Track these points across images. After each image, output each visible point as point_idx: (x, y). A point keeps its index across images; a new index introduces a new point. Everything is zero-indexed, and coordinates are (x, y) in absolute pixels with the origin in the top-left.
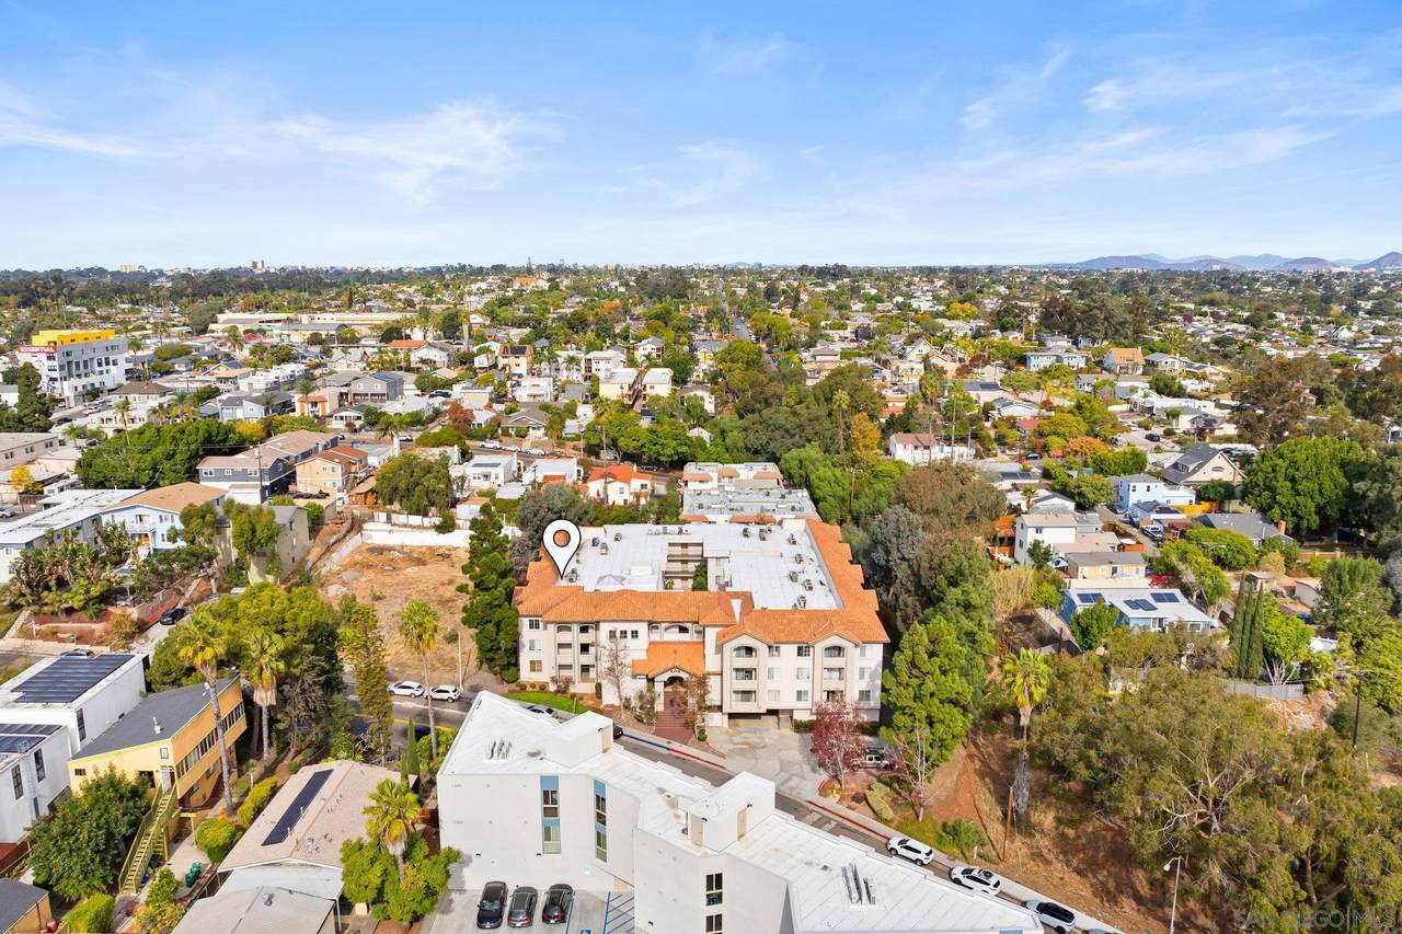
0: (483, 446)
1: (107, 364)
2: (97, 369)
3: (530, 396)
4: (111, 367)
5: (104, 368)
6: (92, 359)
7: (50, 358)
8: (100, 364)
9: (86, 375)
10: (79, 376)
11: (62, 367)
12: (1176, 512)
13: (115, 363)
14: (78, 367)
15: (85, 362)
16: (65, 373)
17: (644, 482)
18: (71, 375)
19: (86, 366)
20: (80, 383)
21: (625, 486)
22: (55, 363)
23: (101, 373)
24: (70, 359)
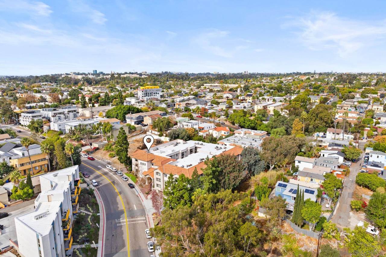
0: (205, 119)
1: (156, 94)
2: (153, 95)
3: (236, 107)
4: (157, 95)
5: (155, 95)
6: (152, 93)
7: (142, 92)
8: (154, 94)
9: (150, 96)
10: (149, 96)
11: (144, 94)
12: (380, 167)
13: (158, 94)
14: (148, 94)
15: (150, 93)
16: (145, 95)
17: (225, 132)
18: (146, 96)
19: (151, 94)
20: (148, 97)
21: (217, 133)
22: (143, 93)
23: (154, 96)
24: (146, 92)
